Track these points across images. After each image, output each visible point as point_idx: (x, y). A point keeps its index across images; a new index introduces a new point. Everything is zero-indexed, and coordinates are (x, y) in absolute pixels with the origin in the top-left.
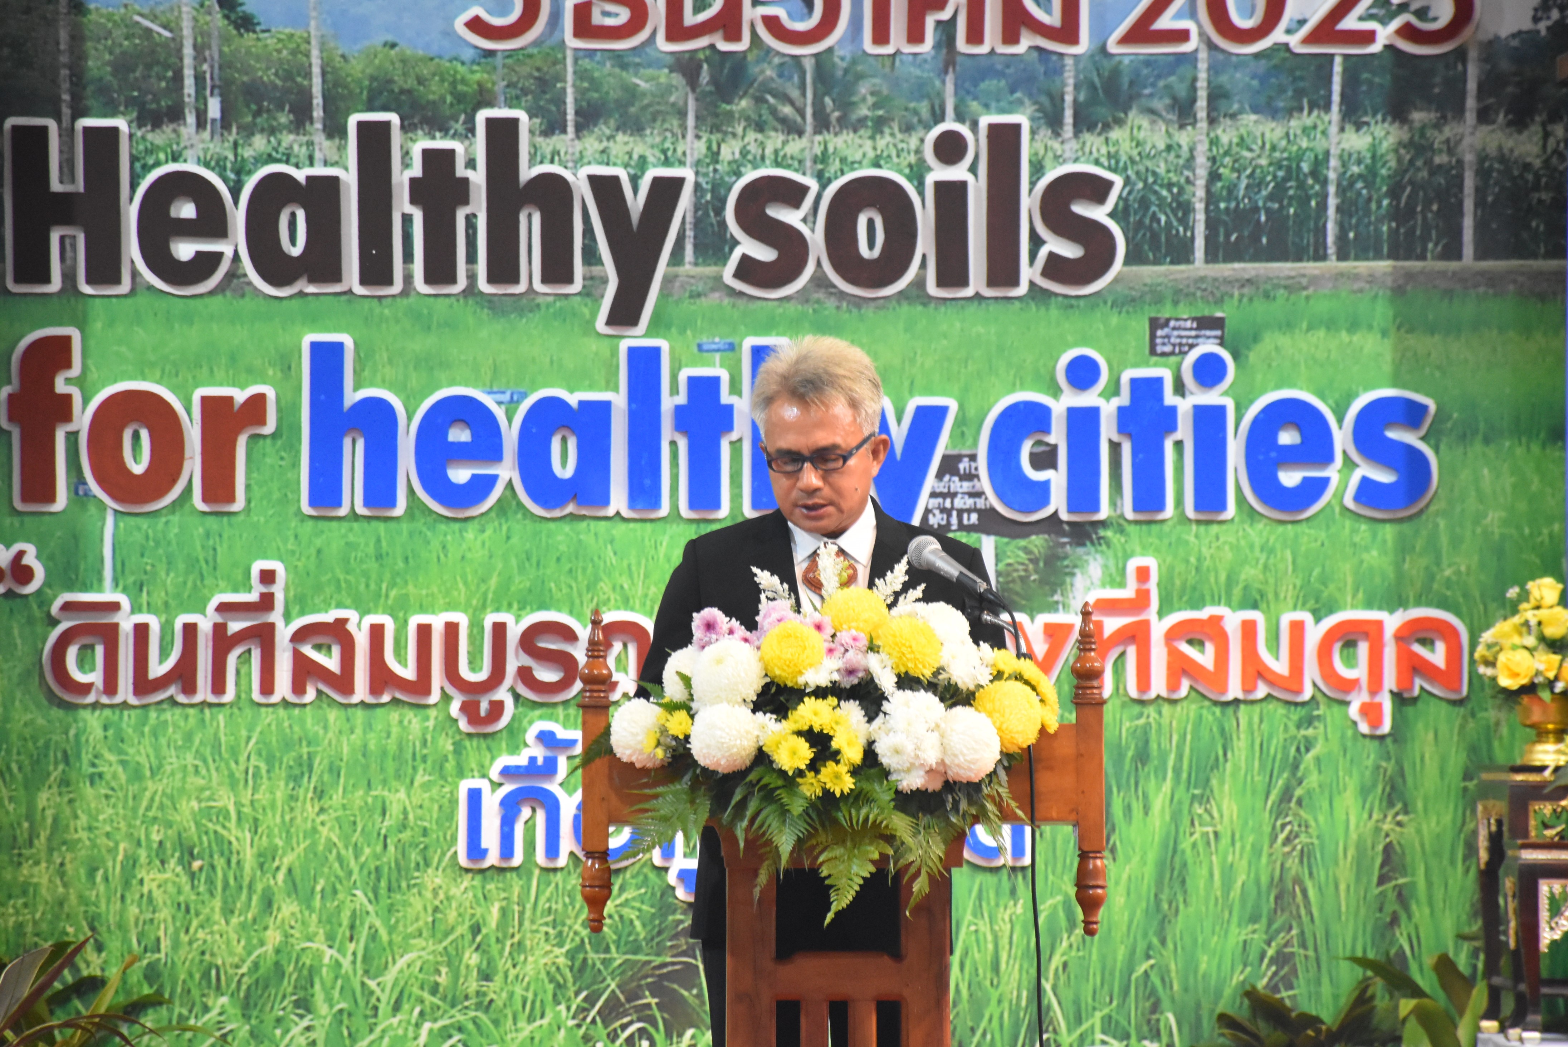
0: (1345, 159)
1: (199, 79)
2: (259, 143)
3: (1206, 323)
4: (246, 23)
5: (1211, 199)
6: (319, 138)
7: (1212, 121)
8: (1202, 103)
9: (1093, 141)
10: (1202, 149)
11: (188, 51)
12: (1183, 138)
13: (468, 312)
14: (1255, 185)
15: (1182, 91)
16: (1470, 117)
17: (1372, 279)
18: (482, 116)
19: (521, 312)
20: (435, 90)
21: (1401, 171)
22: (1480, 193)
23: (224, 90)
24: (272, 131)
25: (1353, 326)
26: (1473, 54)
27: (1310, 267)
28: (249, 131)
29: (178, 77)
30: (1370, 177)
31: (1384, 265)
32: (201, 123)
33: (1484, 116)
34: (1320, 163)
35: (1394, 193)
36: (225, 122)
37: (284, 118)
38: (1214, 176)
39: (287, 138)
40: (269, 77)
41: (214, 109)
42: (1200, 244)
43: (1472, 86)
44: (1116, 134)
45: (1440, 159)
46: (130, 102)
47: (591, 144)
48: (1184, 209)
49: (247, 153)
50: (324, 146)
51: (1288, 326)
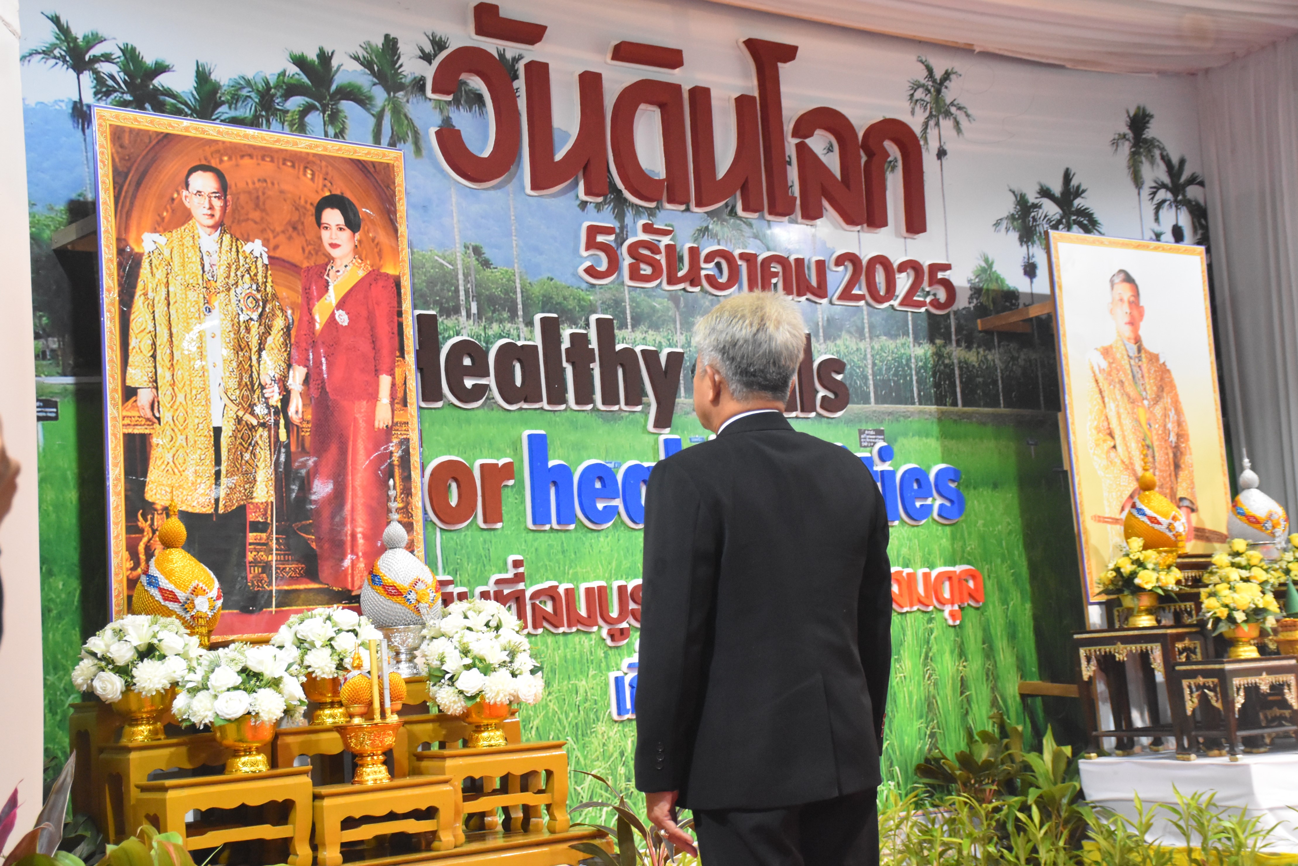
0: (917, 358)
1: (467, 292)
2: (495, 326)
3: (879, 432)
4: (486, 264)
5: (874, 375)
6: (522, 326)
7: (871, 338)
8: (866, 330)
9: (830, 344)
10: (869, 350)
11: (461, 277)
12: (862, 345)
13: (593, 420)
14: (889, 369)
15: (859, 324)
16: (954, 343)
17: (930, 414)
18: (593, 318)
19: (615, 420)
20: (571, 304)
21: (935, 366)
22: (961, 376)
23: (478, 297)
24: (501, 321)
25: (927, 436)
26: (952, 316)
27: (910, 408)
28: (490, 321)
29: (457, 291)
30: (925, 367)
31: (934, 408)
32: (468, 316)
33: (958, 343)
34: (909, 360)
35: (934, 375)
36: (480, 315)
37: (505, 315)
38: (874, 364)
39: (508, 326)
40: (498, 292)
41: (474, 310)
42: (872, 395)
43: (953, 329)
44: (838, 342)
45: (947, 361)
46: (436, 303)
47: (638, 335)
48: (866, 378)
49: (490, 332)
50: (524, 330)
51: (905, 435)
